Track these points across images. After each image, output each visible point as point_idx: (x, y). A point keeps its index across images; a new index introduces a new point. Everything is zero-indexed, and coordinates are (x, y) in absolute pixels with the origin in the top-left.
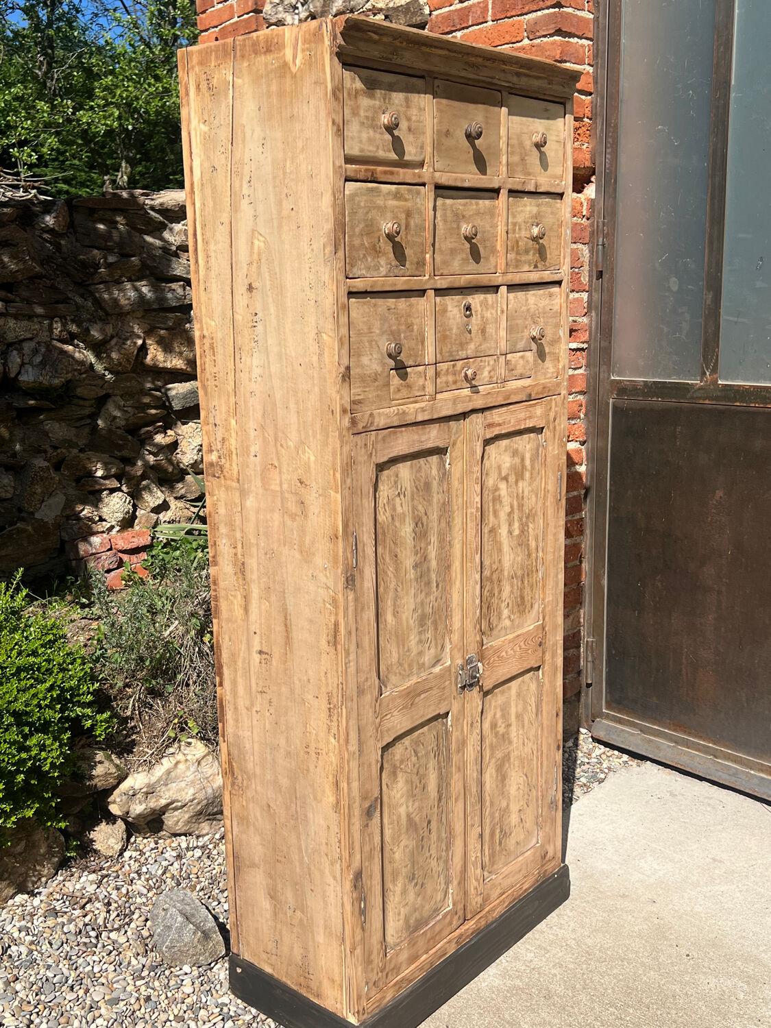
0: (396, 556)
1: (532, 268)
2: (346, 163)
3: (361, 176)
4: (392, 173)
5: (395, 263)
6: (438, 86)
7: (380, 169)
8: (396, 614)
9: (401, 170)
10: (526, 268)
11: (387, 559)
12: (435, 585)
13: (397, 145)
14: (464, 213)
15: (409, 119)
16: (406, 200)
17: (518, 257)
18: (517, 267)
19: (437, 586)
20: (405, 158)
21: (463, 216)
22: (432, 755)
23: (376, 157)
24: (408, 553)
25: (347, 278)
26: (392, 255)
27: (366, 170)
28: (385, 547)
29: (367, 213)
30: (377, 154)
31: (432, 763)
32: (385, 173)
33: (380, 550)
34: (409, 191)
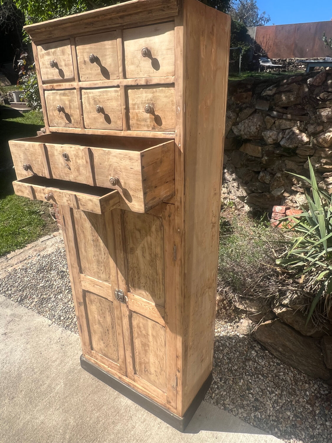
0: (84, 232)
1: (150, 129)
2: (43, 84)
3: (49, 88)
4: (60, 85)
5: (67, 122)
6: (77, 41)
7: (55, 84)
8: (86, 252)
9: (64, 84)
10: (146, 129)
11: (80, 231)
12: (103, 253)
13: (61, 73)
14: (100, 100)
15: (64, 60)
16: (68, 96)
17: (138, 122)
18: (138, 128)
19: (105, 254)
20: (65, 78)
21: (99, 102)
22: (108, 311)
23: (54, 80)
24: (89, 234)
25: (49, 126)
26: (65, 119)
27: (50, 86)
28: (78, 226)
29: (54, 102)
30: (54, 79)
31: (107, 313)
32: (57, 86)
33: (76, 226)
34: (69, 92)
